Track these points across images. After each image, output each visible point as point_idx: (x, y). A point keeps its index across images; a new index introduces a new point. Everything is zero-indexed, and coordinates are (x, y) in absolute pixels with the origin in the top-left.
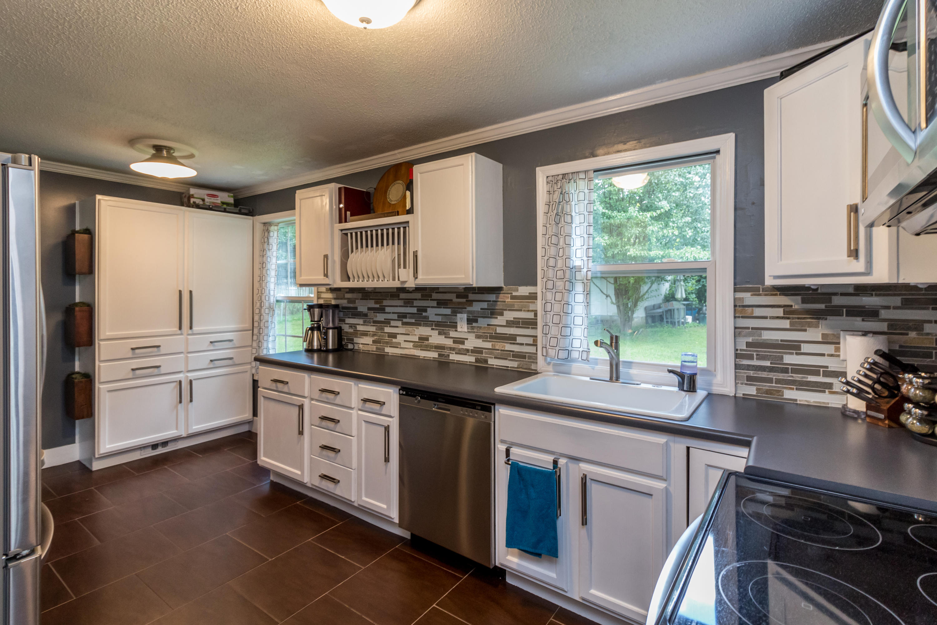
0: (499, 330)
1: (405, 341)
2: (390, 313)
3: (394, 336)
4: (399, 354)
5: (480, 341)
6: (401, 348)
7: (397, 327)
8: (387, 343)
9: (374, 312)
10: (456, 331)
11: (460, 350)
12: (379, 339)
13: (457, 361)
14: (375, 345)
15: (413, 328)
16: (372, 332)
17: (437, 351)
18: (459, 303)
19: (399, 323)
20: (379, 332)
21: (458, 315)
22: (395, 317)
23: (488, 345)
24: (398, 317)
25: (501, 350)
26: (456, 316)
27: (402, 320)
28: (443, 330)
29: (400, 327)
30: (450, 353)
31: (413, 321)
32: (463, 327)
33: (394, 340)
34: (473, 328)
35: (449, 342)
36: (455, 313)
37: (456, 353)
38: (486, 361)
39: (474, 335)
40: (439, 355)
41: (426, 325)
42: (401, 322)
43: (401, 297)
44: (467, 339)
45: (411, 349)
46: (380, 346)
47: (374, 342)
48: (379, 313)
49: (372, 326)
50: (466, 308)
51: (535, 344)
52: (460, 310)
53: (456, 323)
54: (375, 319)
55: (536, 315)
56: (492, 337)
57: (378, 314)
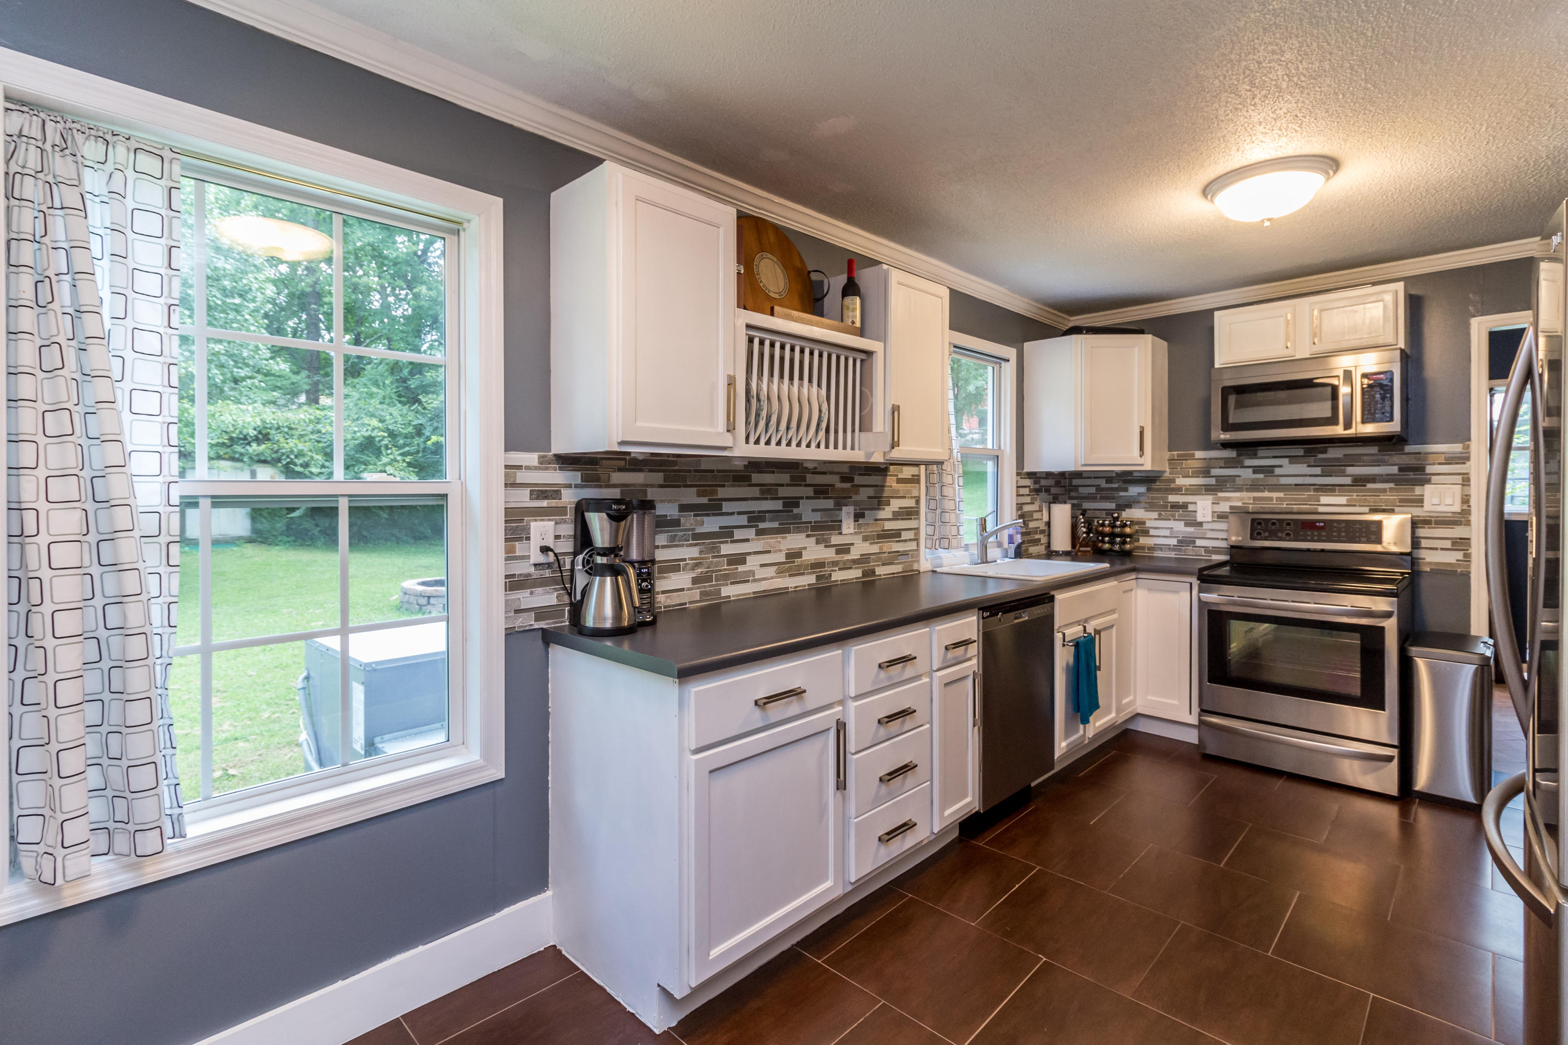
0: (889, 526)
1: (762, 566)
2: (732, 514)
3: (740, 559)
4: (750, 594)
5: (867, 544)
6: (755, 581)
7: (747, 540)
8: (726, 577)
9: (695, 515)
10: (841, 533)
11: (845, 562)
12: (707, 572)
13: (841, 581)
14: (698, 588)
15: (777, 538)
16: (692, 559)
17: (815, 573)
18: (843, 490)
19: (751, 533)
20: (708, 558)
21: (843, 508)
22: (743, 520)
23: (875, 549)
24: (750, 520)
25: (889, 553)
26: (841, 510)
27: (757, 526)
28: (823, 535)
29: (753, 539)
30: (833, 571)
31: (776, 525)
32: (848, 526)
33: (741, 568)
34: (859, 526)
35: (829, 554)
36: (839, 506)
37: (840, 569)
38: (873, 572)
39: (860, 537)
40: (818, 578)
41: (798, 530)
42: (753, 530)
43: (754, 481)
44: (853, 544)
45: (772, 578)
46: (711, 586)
47: (695, 581)
48: (708, 515)
49: (691, 545)
50: (851, 497)
51: (917, 540)
52: (845, 501)
53: (841, 521)
54: (699, 530)
55: (918, 502)
56: (880, 537)
57: (705, 519)
